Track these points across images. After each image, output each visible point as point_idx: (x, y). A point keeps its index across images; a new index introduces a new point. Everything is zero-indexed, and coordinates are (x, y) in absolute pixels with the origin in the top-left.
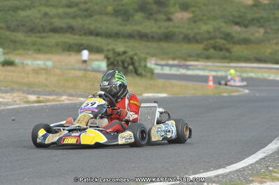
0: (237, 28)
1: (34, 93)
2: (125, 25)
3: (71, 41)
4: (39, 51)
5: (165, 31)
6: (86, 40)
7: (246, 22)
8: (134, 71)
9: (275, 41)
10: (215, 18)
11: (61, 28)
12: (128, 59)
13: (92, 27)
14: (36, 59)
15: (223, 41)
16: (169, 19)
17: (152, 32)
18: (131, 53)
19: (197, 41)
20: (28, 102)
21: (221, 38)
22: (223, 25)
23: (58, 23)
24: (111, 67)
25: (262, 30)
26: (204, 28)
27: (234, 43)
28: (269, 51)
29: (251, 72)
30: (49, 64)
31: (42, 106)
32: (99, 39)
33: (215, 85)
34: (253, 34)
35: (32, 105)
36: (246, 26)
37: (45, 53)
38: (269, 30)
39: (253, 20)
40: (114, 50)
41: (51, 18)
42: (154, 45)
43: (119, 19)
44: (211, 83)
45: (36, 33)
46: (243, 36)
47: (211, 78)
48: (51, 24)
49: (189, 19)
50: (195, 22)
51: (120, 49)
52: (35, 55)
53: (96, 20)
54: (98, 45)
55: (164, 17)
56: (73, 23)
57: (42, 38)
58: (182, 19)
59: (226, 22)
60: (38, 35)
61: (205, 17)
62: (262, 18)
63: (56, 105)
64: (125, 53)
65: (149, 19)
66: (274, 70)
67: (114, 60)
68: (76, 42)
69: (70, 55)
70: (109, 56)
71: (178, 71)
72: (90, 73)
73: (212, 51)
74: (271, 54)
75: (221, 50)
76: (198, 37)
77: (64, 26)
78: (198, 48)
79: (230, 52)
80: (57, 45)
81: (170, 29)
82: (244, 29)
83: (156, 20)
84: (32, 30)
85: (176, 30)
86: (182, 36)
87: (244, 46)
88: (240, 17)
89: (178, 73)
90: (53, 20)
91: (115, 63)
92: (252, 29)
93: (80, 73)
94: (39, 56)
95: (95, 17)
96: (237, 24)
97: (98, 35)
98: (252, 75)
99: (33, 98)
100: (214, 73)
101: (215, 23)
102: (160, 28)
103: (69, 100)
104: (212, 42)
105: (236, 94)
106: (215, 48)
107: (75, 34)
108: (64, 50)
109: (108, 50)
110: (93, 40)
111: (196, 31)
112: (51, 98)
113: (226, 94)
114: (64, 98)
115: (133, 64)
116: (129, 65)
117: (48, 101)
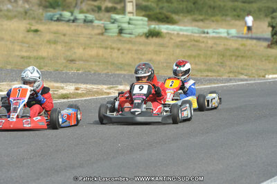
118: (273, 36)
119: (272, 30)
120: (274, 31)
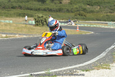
0: (88, 6)
1: (5, 33)
2: (43, 5)
3: (20, 12)
4: (7, 16)
5: (59, 8)
6: (26, 12)
7: (93, 4)
8: (46, 24)
9: (104, 12)
10: (79, 2)
11: (16, 7)
12: (44, 19)
13: (29, 6)
14: (5, 20)
15: (83, 12)
16: (61, 3)
17: (53, 8)
18: (45, 17)
19: (72, 12)
20: (2, 37)
21: (82, 11)
22: (83, 5)
23: (15, 4)
24: (37, 23)
25: (99, 7)
26: (75, 6)
27: (87, 13)
28: (102, 16)
29: (95, 25)
30: (11, 22)
31: (8, 39)
32: (32, 11)
33: (80, 30)
34: (95, 9)
35: (4, 38)
36: (92, 6)
37: (9, 17)
38: (102, 7)
39: (95, 3)
40: (38, 16)
41: (12, 2)
42: (55, 14)
43: (40, 3)
44: (78, 29)
45: (5, 9)
46: (91, 9)
47: (78, 27)
48: (12, 5)
49: (69, 3)
50: (71, 4)
51: (41, 15)
52: (5, 18)
53: (30, 3)
54: (31, 13)
55: (59, 2)
56: (21, 4)
57: (8, 11)
58: (66, 3)
59: (84, 4)
60: (6, 9)
61: (75, 2)
62: (99, 2)
63: (14, 38)
64: (42, 17)
65: (52, 3)
66: (104, 24)
67: (38, 20)
68: (22, 12)
69: (20, 18)
70: (36, 18)
71: (64, 24)
72: (28, 25)
73: (78, 16)
74: (103, 17)
75: (82, 15)
76: (72, 10)
77: (17, 6)
78: (72, 15)
79: (86, 17)
80: (14, 14)
81: (61, 7)
82: (91, 7)
83: (55, 3)
84: (4, 8)
85: (64, 7)
86: (66, 10)
87: (91, 14)
88: (90, 2)
89: (64, 25)
90: (13, 4)
91: (38, 21)
92: (95, 7)
93: (24, 25)
94: (7, 18)
95: (30, 2)
96: (89, 5)
97: (31, 9)
98: (95, 26)
99: (4, 35)
100: (79, 25)
101: (79, 4)
102: (57, 6)
103: (19, 36)
104: (78, 12)
105: (88, 34)
106: (79, 15)
107: (22, 9)
108: (17, 16)
109: (35, 16)
110: (29, 12)
111: (72, 8)
112: (12, 35)
113: (84, 34)
114: (17, 35)
115: (46, 21)
116: (44, 22)
117: (11, 37)
118: (35, 22)
119: (35, 20)
120: (36, 21)
